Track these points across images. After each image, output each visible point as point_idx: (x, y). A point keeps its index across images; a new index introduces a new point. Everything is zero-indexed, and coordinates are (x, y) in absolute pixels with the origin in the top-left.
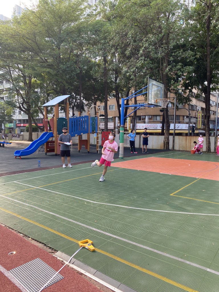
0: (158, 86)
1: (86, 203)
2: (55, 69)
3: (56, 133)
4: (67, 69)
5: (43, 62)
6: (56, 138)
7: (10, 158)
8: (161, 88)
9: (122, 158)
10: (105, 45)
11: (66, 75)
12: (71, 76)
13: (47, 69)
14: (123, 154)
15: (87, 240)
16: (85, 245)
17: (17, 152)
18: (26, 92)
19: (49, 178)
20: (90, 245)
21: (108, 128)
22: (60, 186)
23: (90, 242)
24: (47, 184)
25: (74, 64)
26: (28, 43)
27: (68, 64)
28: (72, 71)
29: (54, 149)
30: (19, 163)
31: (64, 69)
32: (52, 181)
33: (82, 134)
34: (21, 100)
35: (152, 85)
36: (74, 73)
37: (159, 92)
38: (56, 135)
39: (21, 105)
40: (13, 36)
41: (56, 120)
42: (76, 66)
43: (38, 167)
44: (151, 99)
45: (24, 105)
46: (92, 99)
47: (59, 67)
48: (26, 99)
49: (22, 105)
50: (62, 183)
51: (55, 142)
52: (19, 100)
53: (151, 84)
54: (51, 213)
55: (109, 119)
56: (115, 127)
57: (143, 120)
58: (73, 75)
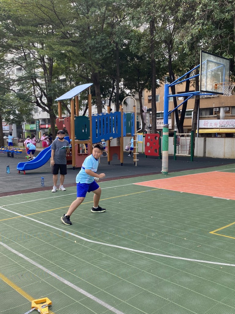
0: (218, 64)
1: (75, 241)
2: (80, 46)
3: (74, 138)
4: (97, 46)
5: (64, 38)
6: (74, 145)
7: (13, 172)
8: (224, 66)
9: (166, 173)
10: (149, 6)
11: (95, 54)
12: (103, 55)
13: (68, 47)
14: (167, 167)
15: (47, 298)
16: (38, 306)
17: (21, 165)
18: (45, 80)
19: (46, 203)
20: (45, 306)
21: (157, 128)
22: (55, 214)
23: (48, 302)
24: (39, 211)
25: (107, 38)
26: (44, 13)
27: (98, 39)
28: (104, 48)
29: (72, 161)
30: (19, 180)
31: (92, 46)
32: (48, 207)
33: (111, 138)
34: (38, 92)
35: (207, 63)
36: (106, 50)
37: (220, 73)
38: (74, 141)
39: (38, 99)
40: (23, 5)
41: (73, 119)
42: (109, 40)
43: (42, 186)
44: (205, 84)
45: (43, 100)
46: (136, 87)
47: (86, 44)
48: (47, 91)
49: (41, 100)
50: (60, 211)
51: (73, 150)
52: (36, 93)
53: (205, 62)
54: (21, 255)
55: (157, 115)
56: (173, 126)
57: (215, 113)
58: (105, 53)
